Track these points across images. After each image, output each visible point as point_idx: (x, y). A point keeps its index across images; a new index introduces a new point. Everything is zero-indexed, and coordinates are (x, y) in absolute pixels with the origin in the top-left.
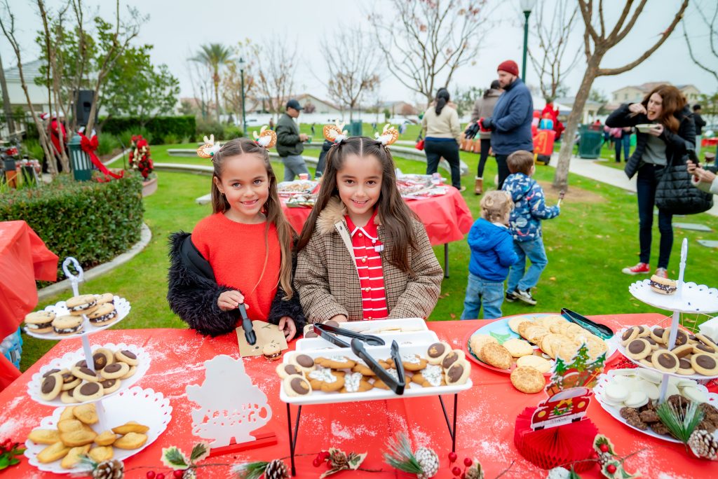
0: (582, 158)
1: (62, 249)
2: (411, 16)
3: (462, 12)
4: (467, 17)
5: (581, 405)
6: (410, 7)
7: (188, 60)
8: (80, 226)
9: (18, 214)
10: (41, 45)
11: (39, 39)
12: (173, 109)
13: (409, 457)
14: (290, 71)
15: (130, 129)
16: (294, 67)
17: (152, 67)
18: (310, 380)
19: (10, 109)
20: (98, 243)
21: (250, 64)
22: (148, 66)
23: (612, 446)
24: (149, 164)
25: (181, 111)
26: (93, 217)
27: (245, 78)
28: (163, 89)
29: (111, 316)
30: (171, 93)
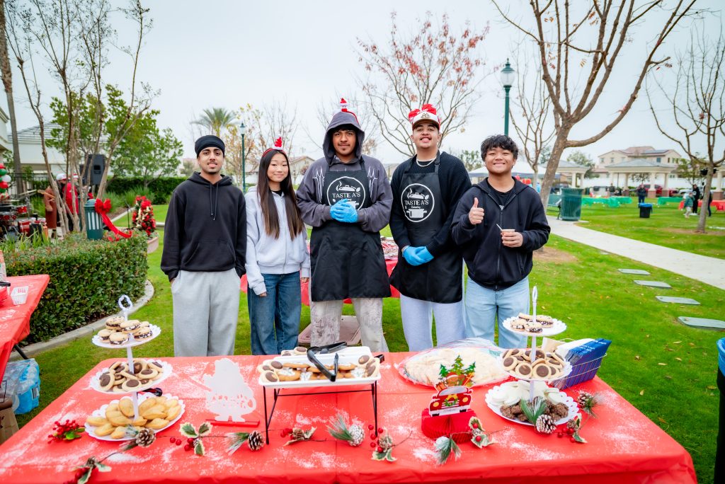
0: (564, 220)
1: (75, 301)
2: (403, 87)
3: (451, 83)
4: (456, 88)
5: (465, 400)
6: (402, 79)
7: (191, 123)
8: (91, 281)
9: (39, 269)
10: (54, 110)
11: (53, 105)
12: (176, 170)
13: (344, 429)
14: (289, 135)
15: (133, 189)
16: (293, 131)
17: (158, 131)
18: (279, 375)
19: (19, 169)
20: (107, 296)
21: (251, 128)
22: (154, 130)
23: (481, 424)
24: (152, 223)
25: (183, 172)
26: (104, 273)
27: (246, 141)
28: (167, 151)
29: (149, 335)
30: (175, 155)
